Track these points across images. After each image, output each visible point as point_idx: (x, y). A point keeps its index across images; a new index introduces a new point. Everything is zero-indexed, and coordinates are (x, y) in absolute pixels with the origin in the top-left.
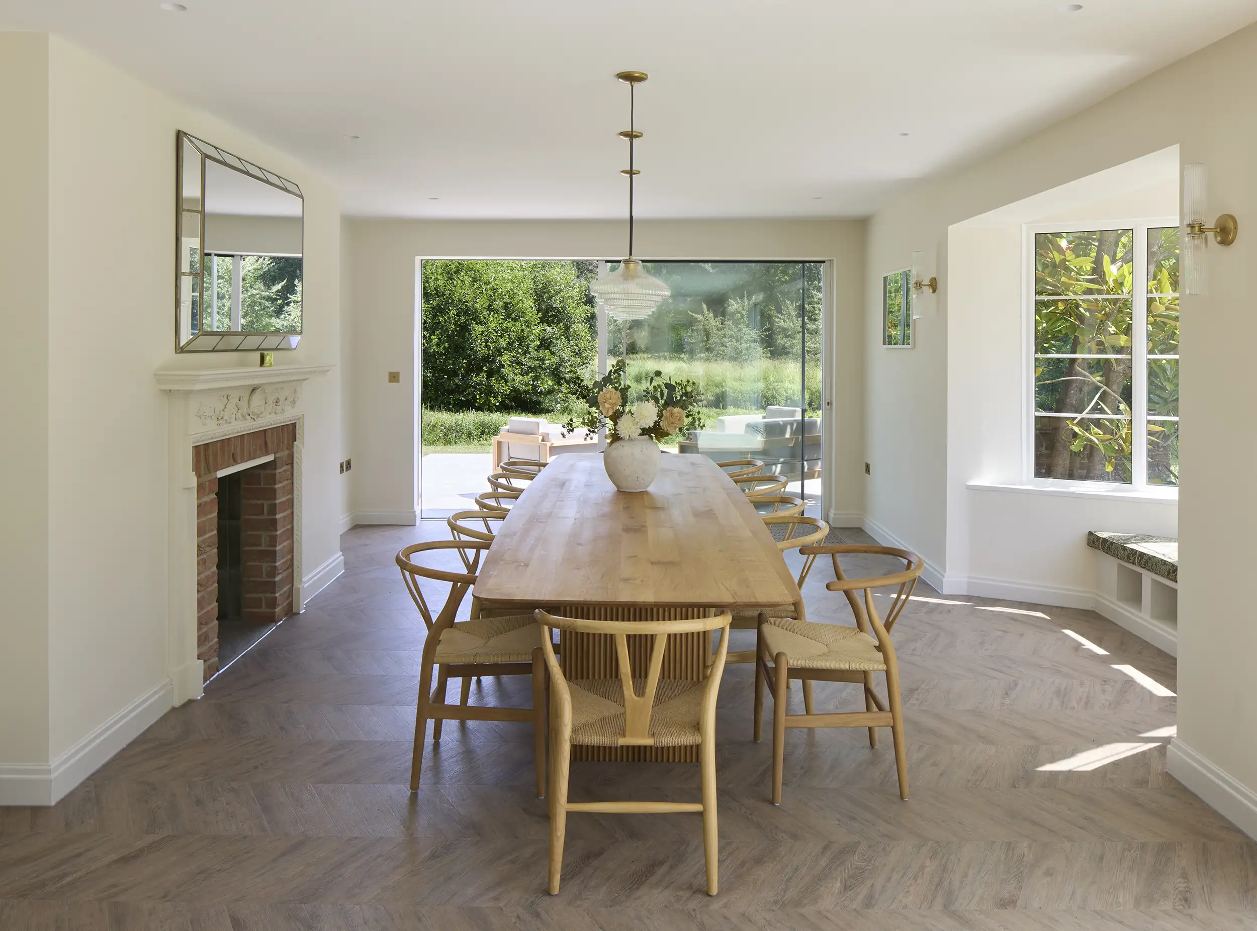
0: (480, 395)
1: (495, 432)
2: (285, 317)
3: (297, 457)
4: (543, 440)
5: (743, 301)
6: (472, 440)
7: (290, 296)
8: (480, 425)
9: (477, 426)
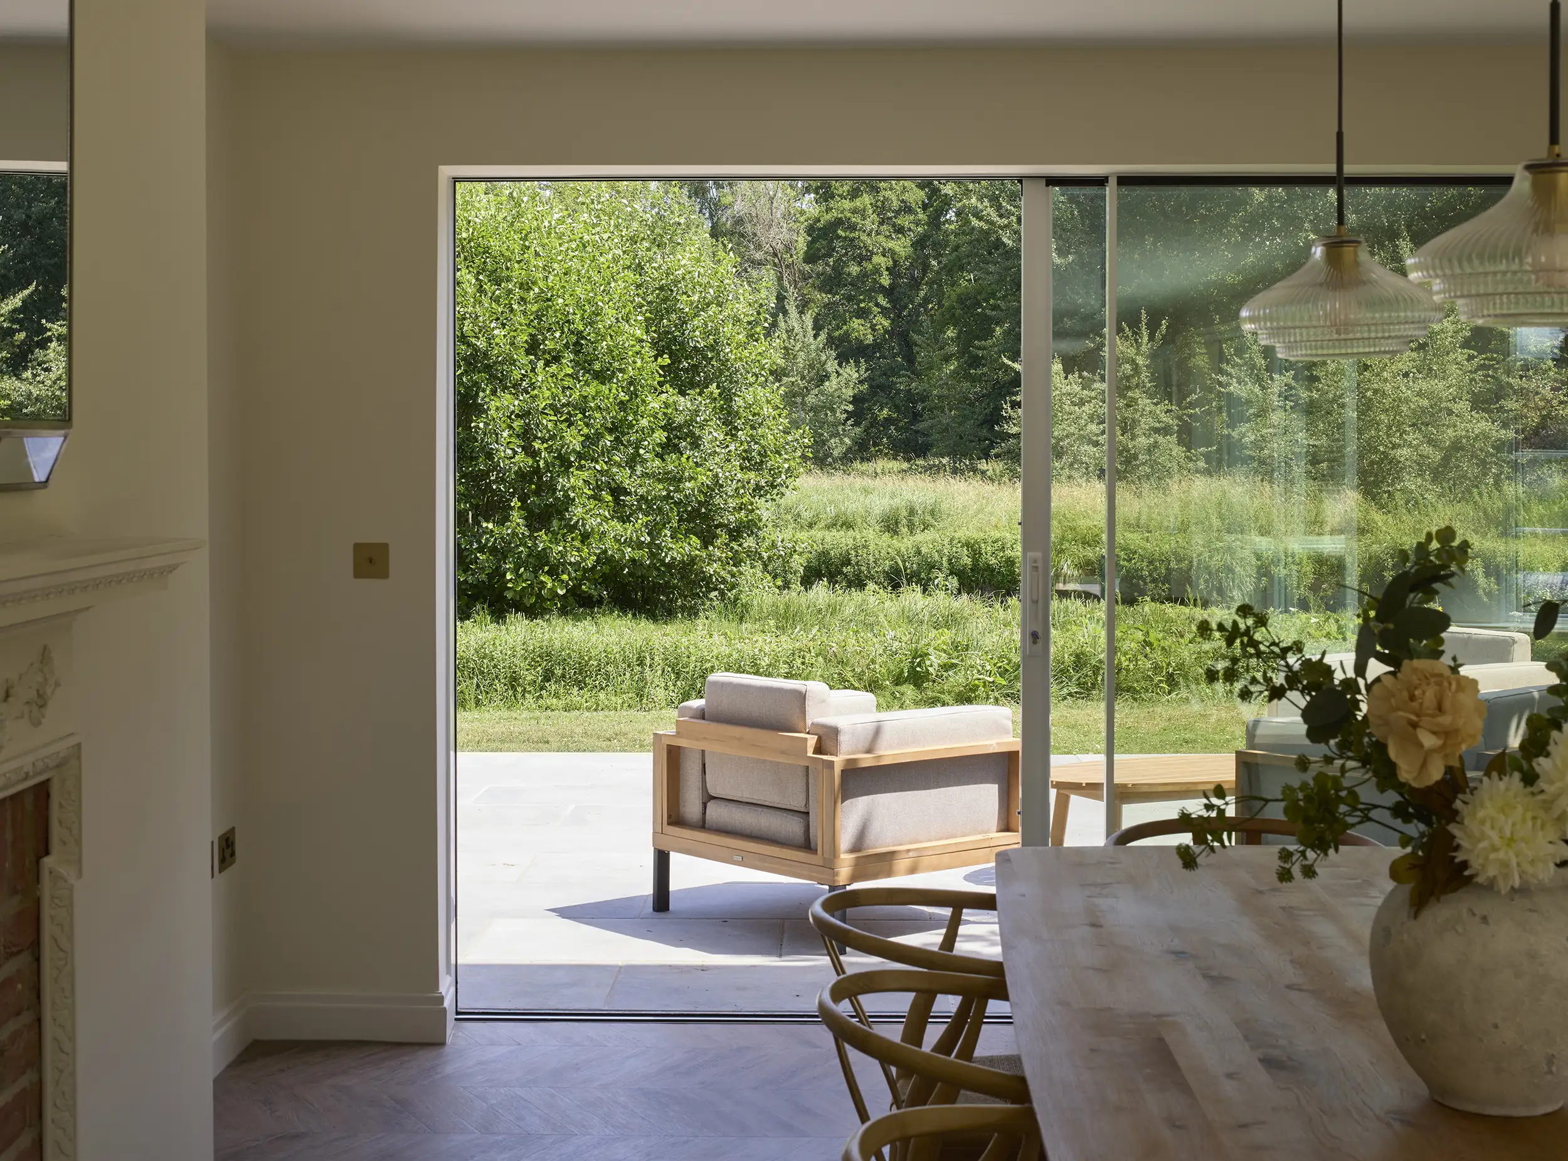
0: (516, 571)
1: (580, 674)
2: (35, 376)
3: (52, 918)
4: (819, 750)
5: (1136, 334)
6: (519, 696)
7: (49, 325)
8: (539, 656)
9: (533, 659)
